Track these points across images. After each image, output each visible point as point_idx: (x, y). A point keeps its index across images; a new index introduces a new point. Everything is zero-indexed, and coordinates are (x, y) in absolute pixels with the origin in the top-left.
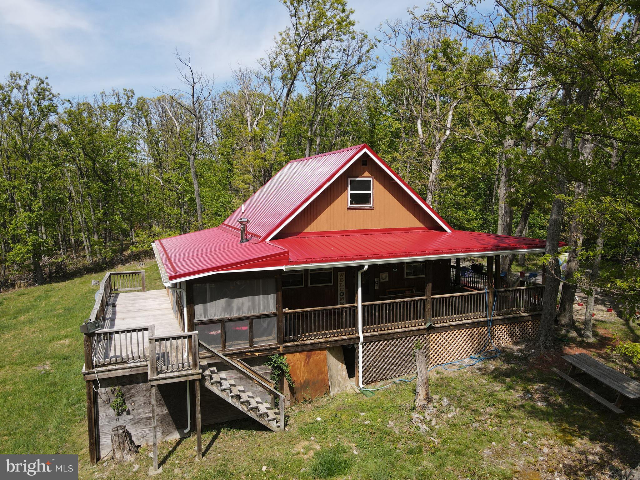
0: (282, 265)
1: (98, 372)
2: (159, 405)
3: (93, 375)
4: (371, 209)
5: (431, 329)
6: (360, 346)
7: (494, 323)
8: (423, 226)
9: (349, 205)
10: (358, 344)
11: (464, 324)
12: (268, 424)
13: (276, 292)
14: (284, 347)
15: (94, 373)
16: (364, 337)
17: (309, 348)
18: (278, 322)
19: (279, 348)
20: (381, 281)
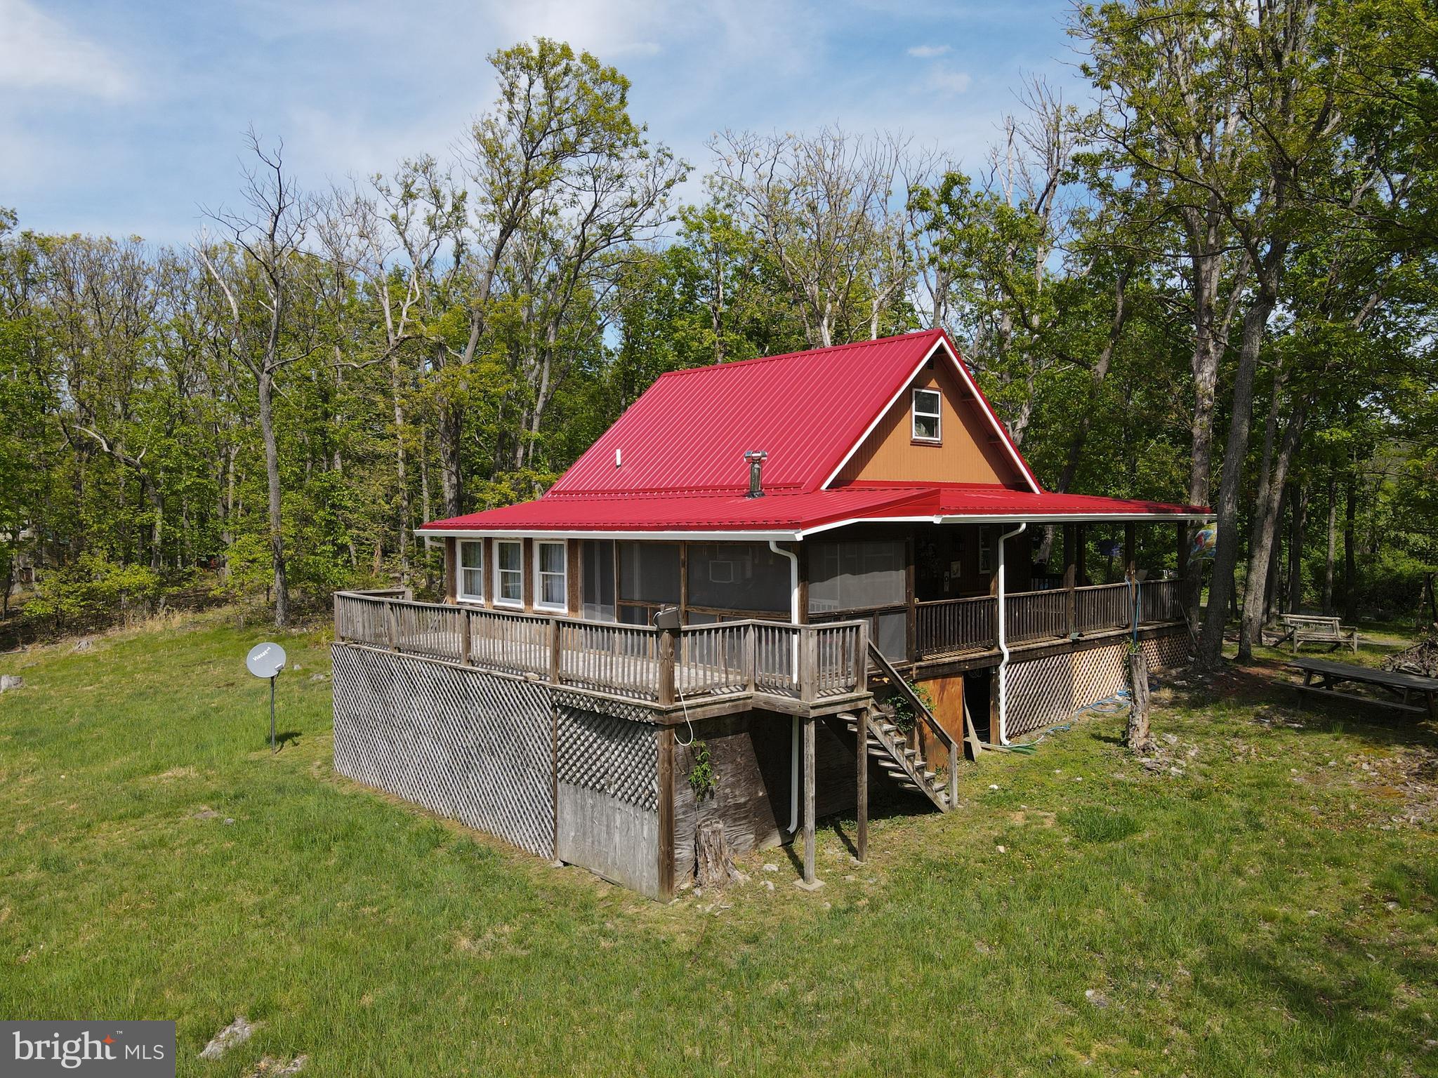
0: (932, 515)
1: (689, 708)
2: (752, 781)
3: (681, 713)
4: (939, 446)
5: (1077, 646)
6: (1003, 672)
7: (1141, 637)
8: (999, 482)
9: (914, 437)
10: (997, 667)
11: (1109, 637)
12: (936, 797)
13: (906, 566)
14: (917, 668)
15: (683, 709)
16: (1010, 653)
17: (946, 670)
18: (909, 620)
19: (911, 669)
20: (953, 576)
